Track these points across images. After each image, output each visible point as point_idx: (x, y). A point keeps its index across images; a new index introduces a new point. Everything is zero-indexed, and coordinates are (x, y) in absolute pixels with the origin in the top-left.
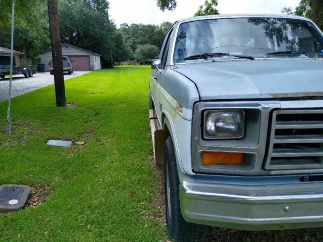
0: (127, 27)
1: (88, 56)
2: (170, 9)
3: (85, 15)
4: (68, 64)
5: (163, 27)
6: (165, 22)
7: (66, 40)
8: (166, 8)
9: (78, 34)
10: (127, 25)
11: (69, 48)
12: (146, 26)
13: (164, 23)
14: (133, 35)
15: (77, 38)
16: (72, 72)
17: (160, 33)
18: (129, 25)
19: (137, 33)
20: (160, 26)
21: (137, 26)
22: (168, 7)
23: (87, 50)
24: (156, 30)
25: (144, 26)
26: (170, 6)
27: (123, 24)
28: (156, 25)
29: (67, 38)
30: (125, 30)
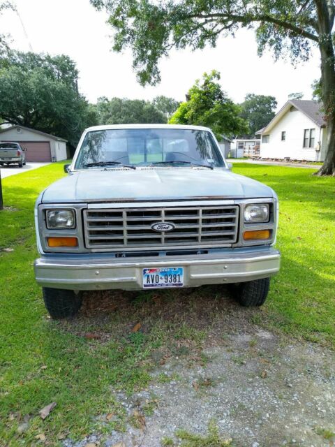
0: (106, 102)
1: (48, 142)
2: (153, 84)
3: (45, 87)
4: (19, 153)
5: (156, 103)
6: (160, 96)
7: (19, 119)
8: (147, 83)
9: (36, 112)
10: (107, 99)
11: (21, 130)
12: (132, 102)
13: (158, 98)
14: (114, 113)
15: (34, 117)
16: (24, 164)
17: (152, 111)
18: (110, 100)
19: (120, 111)
20: (151, 101)
21: (120, 101)
22: (149, 82)
23: (49, 133)
24: (145, 107)
25: (129, 101)
26: (152, 81)
27: (101, 98)
28: (146, 101)
29: (21, 117)
30: (103, 106)
